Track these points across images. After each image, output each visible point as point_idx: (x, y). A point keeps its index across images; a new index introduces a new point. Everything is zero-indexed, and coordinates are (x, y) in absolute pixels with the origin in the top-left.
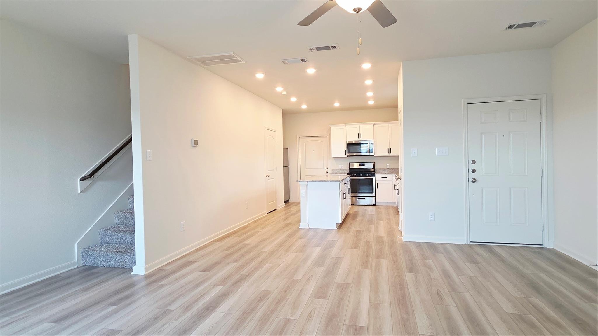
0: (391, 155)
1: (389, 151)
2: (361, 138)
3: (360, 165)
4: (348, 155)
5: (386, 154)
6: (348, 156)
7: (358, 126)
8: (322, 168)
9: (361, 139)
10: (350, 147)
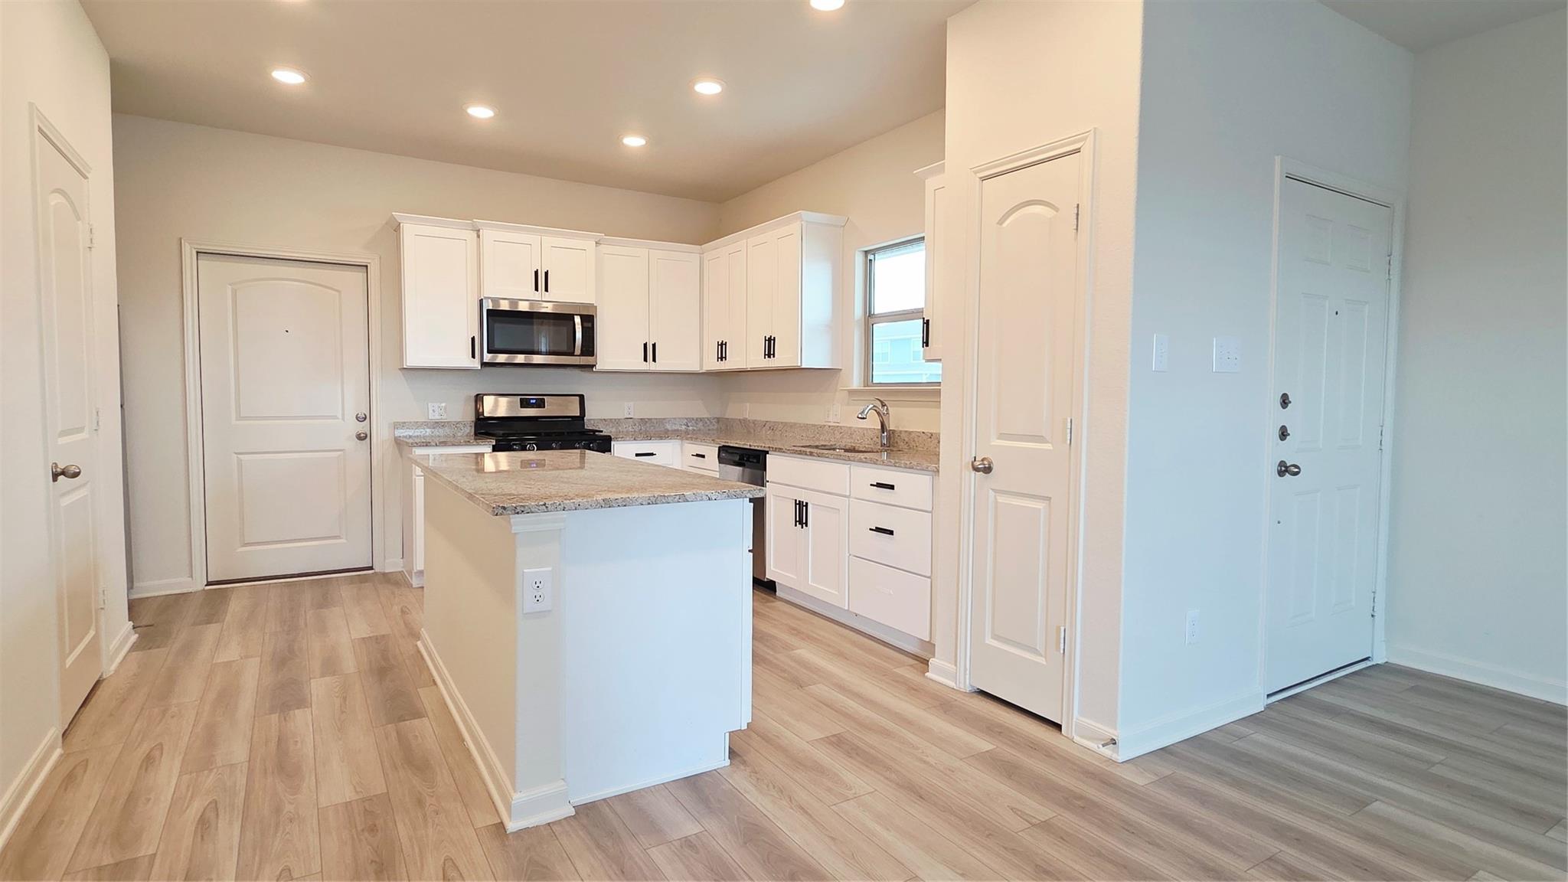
0: (651, 366)
1: (650, 352)
2: (546, 290)
3: (525, 403)
4: (488, 357)
5: (638, 364)
6: (484, 364)
7: (533, 238)
8: (335, 417)
9: (547, 296)
10: (497, 325)
